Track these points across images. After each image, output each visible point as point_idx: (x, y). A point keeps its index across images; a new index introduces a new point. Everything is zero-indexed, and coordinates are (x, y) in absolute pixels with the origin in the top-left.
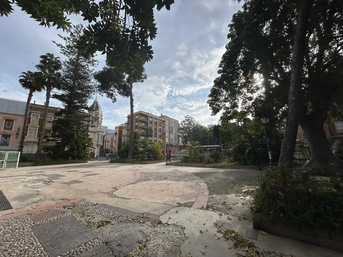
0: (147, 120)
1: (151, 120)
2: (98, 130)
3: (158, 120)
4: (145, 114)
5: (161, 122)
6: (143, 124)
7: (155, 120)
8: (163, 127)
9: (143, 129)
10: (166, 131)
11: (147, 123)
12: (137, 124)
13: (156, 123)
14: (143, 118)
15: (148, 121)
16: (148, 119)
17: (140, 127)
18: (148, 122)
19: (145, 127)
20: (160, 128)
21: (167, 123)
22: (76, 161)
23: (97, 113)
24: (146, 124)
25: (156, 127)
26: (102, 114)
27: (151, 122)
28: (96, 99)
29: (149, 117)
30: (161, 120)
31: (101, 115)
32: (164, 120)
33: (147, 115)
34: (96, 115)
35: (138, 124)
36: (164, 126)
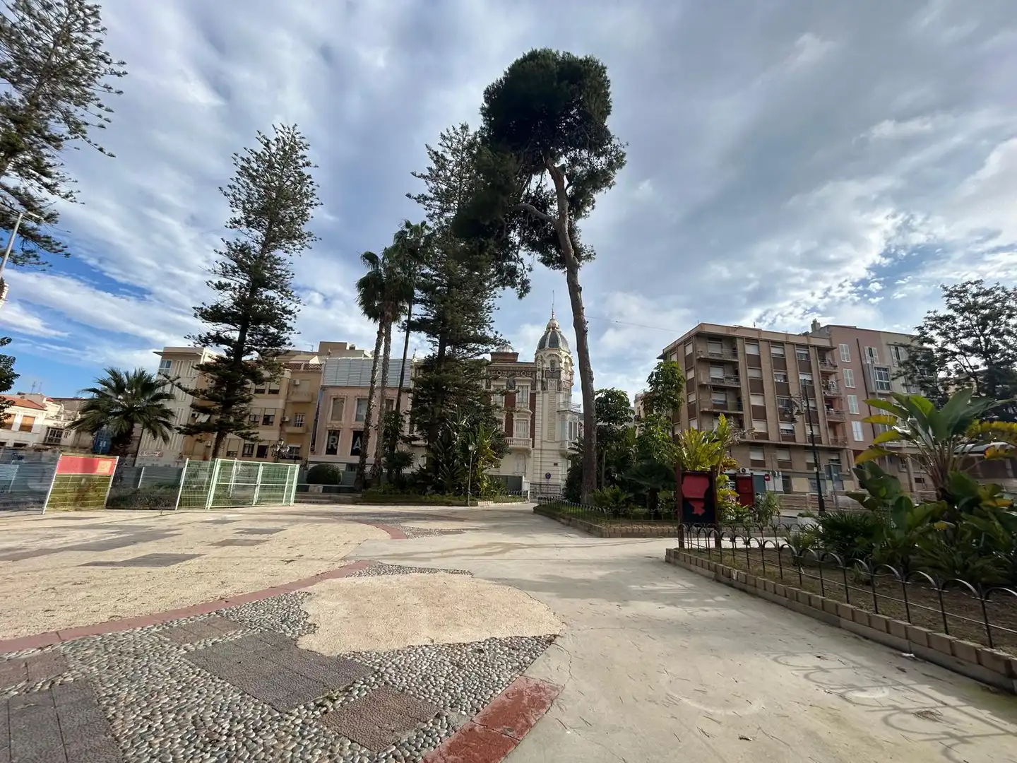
0: (735, 355)
1: (751, 350)
2: (562, 406)
3: (788, 348)
4: (724, 332)
5: (808, 356)
6: (717, 373)
7: (776, 351)
8: (826, 375)
9: (718, 389)
10: (842, 390)
11: (735, 365)
12: (691, 375)
13: (780, 363)
14: (714, 350)
15: (739, 355)
16: (735, 349)
17: (702, 387)
18: (741, 360)
19: (728, 384)
20: (808, 378)
21: (844, 352)
22: (446, 499)
23: (554, 358)
24: (731, 367)
25: (785, 378)
26: (570, 359)
27: (755, 362)
28: (552, 319)
29: (739, 342)
30: (807, 347)
31: (568, 361)
32: (825, 343)
33: (732, 334)
34: (553, 363)
35: (697, 375)
36: (828, 369)
